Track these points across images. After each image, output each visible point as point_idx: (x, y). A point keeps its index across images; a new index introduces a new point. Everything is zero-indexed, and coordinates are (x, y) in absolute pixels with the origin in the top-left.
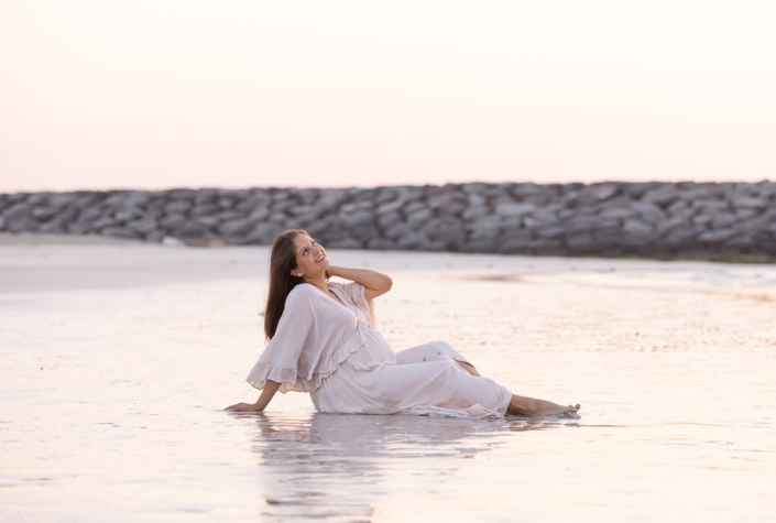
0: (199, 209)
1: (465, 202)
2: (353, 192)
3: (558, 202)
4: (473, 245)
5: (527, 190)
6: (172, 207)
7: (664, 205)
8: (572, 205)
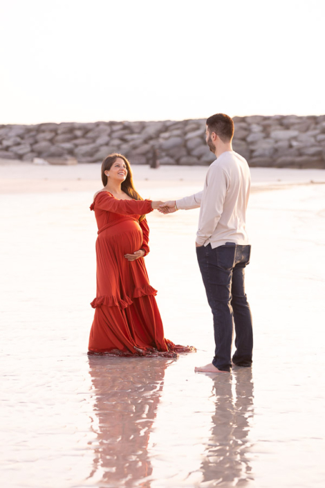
0: (60, 137)
1: (248, 130)
2: (168, 124)
3: (315, 129)
5: (292, 121)
6: (41, 136)
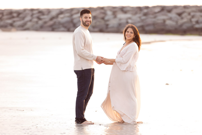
0: (5, 17)
1: (105, 14)
2: (63, 10)
3: (140, 13)
4: (109, 30)
5: (128, 9)
7: (180, 15)
8: (145, 14)
